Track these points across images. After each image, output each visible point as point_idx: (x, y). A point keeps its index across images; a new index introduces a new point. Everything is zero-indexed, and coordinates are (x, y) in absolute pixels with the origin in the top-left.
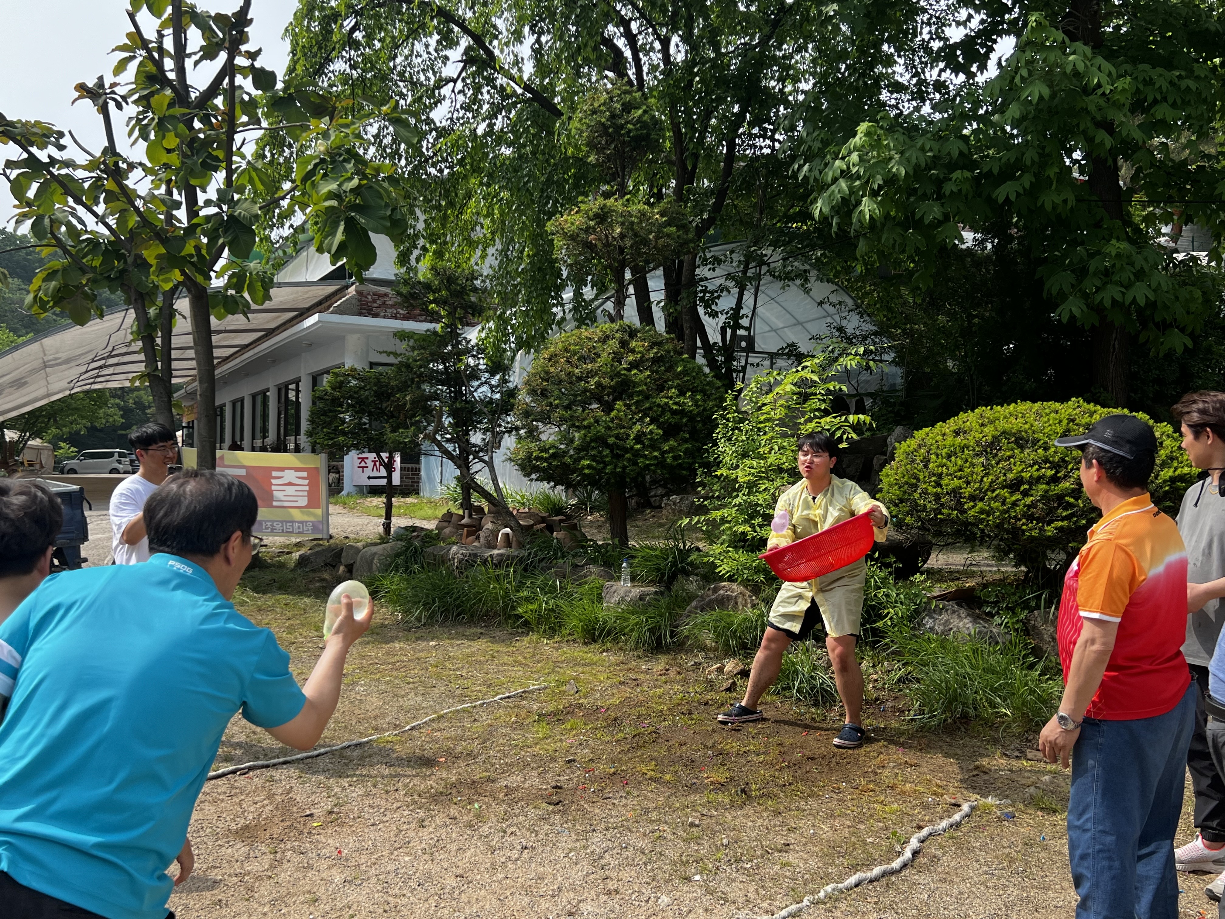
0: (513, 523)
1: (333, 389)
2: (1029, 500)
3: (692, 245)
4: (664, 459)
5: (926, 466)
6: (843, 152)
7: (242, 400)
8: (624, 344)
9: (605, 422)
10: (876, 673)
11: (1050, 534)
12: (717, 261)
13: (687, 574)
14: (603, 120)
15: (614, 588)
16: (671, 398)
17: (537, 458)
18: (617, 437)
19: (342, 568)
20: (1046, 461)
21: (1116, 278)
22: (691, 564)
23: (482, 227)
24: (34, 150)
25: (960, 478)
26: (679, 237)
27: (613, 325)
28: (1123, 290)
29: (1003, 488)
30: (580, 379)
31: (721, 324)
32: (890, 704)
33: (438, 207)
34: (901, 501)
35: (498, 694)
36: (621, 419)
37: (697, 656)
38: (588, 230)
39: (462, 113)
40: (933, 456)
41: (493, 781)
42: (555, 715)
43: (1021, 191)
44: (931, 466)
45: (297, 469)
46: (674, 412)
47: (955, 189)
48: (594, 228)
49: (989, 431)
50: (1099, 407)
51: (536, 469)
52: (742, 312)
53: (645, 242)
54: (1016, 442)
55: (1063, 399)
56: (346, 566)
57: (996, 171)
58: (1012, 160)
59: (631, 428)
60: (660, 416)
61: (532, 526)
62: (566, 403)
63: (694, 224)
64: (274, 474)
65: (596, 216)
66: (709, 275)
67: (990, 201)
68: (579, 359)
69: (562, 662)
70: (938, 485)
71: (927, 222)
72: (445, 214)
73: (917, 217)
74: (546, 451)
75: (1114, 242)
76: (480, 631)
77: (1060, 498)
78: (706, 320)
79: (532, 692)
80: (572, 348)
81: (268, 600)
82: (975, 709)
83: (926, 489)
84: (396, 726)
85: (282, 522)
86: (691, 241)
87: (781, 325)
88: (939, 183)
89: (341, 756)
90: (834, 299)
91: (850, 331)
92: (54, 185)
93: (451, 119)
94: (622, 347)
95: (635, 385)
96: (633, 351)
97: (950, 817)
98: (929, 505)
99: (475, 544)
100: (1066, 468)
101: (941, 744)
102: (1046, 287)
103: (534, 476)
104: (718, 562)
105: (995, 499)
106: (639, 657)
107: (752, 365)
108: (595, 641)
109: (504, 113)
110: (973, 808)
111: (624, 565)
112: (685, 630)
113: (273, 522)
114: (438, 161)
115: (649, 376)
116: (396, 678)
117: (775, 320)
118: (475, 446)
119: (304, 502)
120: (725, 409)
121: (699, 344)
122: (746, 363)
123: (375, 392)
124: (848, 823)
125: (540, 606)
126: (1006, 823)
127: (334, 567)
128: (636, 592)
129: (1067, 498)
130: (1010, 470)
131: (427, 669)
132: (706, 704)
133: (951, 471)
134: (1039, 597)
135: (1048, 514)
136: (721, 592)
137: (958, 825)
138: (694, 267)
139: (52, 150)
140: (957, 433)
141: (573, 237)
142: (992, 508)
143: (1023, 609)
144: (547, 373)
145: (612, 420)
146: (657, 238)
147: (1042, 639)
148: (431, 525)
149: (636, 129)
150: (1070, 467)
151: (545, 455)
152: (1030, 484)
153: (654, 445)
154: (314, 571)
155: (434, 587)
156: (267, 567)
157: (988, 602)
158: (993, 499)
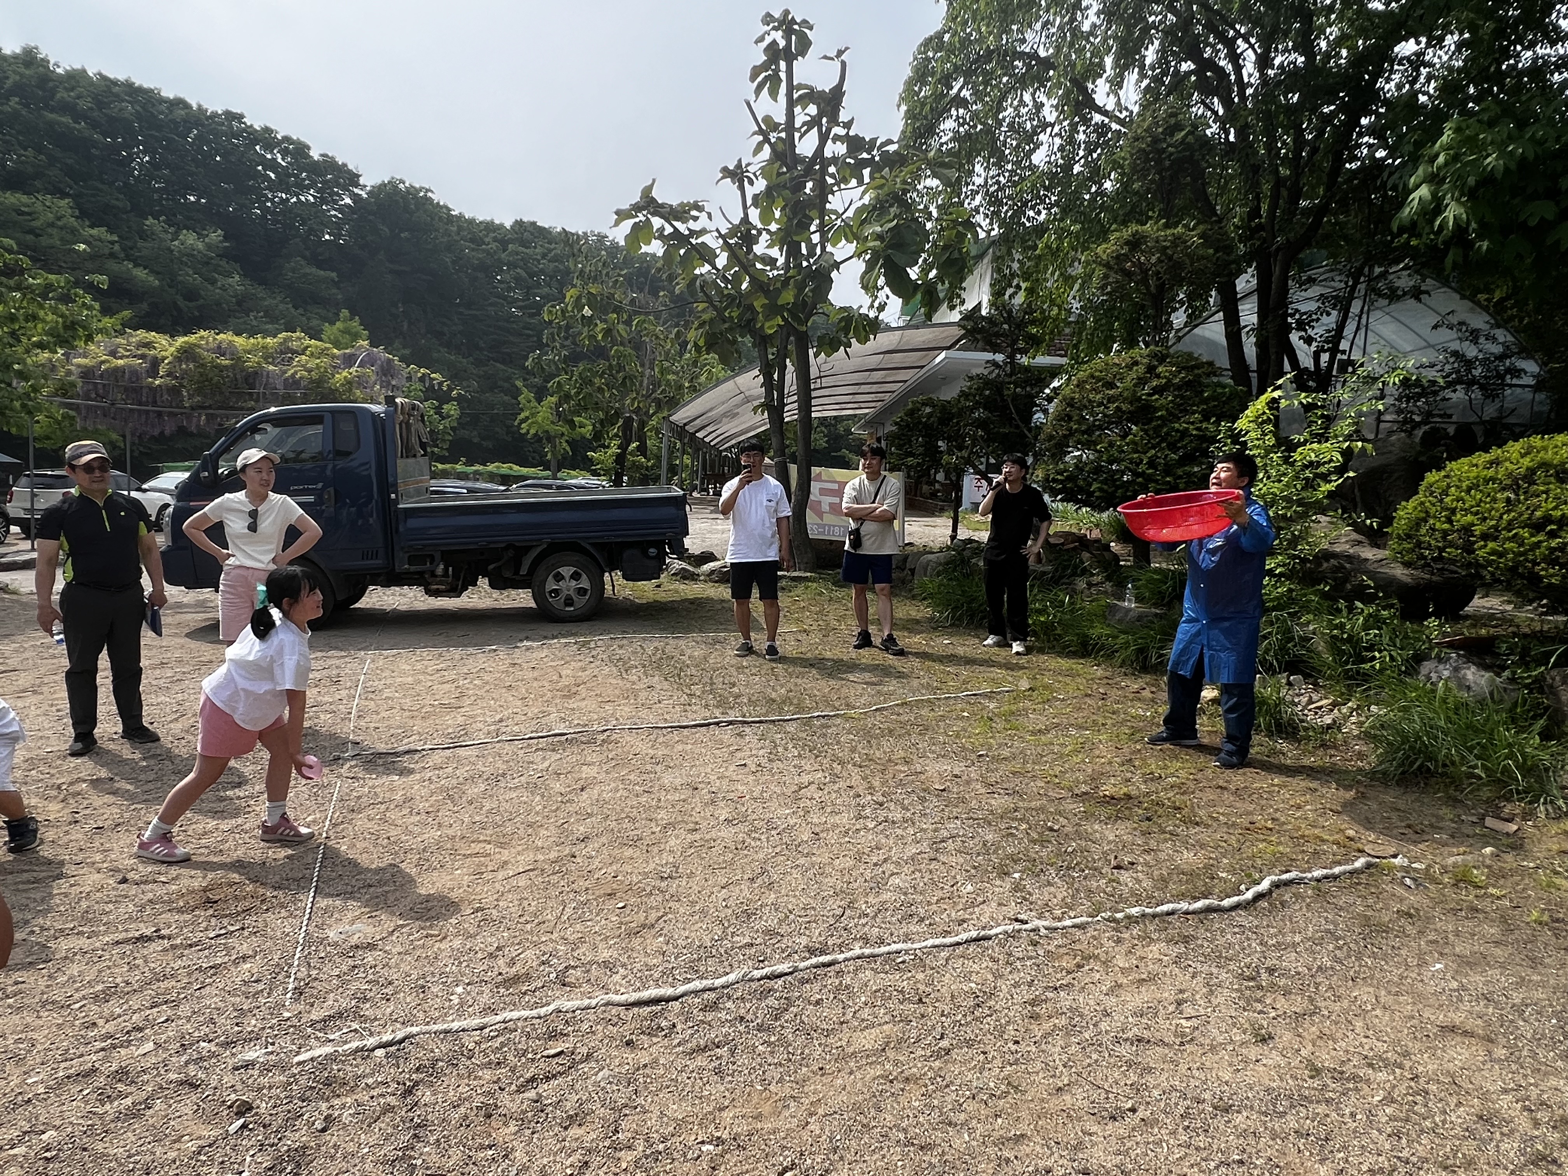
2: (1555, 543)
5: (1442, 500)
8: (1151, 369)
15: (1117, 607)
29: (1525, 527)
31: (1314, 348)
34: (1408, 536)
44: (1447, 499)
48: (1127, 255)
49: (1526, 462)
52: (1342, 334)
60: (1178, 441)
78: (1298, 344)
83: (1435, 524)
87: (1410, 348)
94: (1148, 372)
95: (1157, 409)
96: (1158, 376)
98: (1434, 543)
105: (1511, 539)
106: (1124, 674)
108: (1088, 655)
110: (1369, 866)
117: (1402, 343)
125: (1048, 618)
130: (1540, 507)
133: (1467, 505)
137: (1335, 877)
138: (1287, 290)
139: (689, 223)
142: (1505, 549)
143: (1538, 664)
147: (1559, 700)
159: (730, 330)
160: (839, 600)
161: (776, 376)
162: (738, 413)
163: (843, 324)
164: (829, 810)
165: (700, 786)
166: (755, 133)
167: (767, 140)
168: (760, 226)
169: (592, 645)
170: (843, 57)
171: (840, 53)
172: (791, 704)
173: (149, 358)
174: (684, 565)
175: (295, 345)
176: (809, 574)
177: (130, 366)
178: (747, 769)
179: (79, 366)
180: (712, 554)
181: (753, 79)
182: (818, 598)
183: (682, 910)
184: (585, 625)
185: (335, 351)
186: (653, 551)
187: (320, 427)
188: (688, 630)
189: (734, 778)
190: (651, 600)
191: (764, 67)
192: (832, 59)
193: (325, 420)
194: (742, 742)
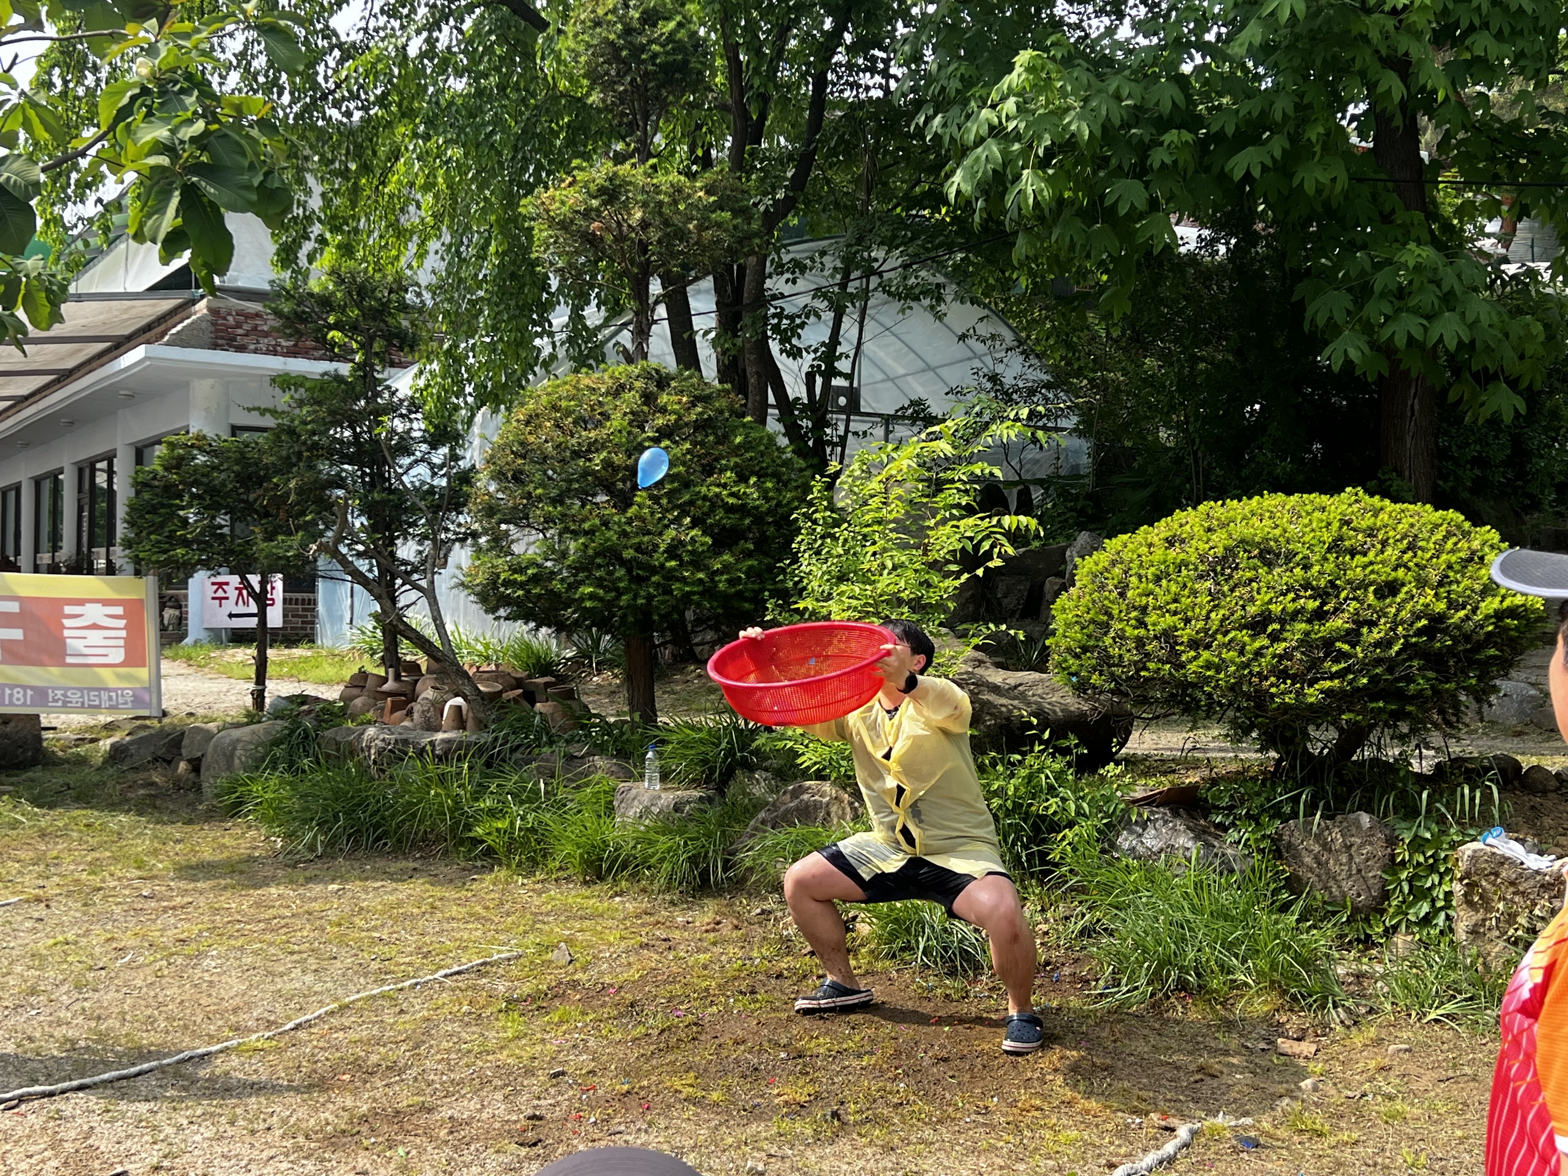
0: (467, 690)
1: (166, 469)
2: (1280, 647)
3: (757, 241)
4: (715, 584)
5: (1122, 595)
6: (994, 96)
7: (17, 488)
8: (648, 398)
9: (619, 524)
10: (1046, 921)
11: (1312, 700)
12: (799, 267)
13: (751, 768)
14: (612, 37)
15: (634, 792)
16: (724, 486)
17: (507, 583)
18: (638, 548)
19: (182, 766)
20: (1307, 586)
21: (1413, 302)
22: (757, 752)
23: (419, 207)
25: (1175, 613)
26: (735, 227)
27: (630, 368)
28: (1425, 322)
29: (1241, 628)
30: (577, 454)
31: (806, 368)
32: (1067, 971)
33: (344, 174)
34: (1085, 649)
35: (441, 967)
36: (643, 520)
37: (766, 899)
38: (588, 214)
39: (383, 19)
40: (1134, 579)
41: (430, 1111)
42: (534, 1000)
43: (1269, 162)
44: (1130, 594)
45: (106, 602)
46: (730, 509)
47: (1168, 160)
48: (597, 210)
49: (1220, 539)
50: (1387, 502)
51: (506, 601)
52: (840, 349)
53: (682, 235)
54: (1261, 556)
55: (1333, 488)
56: (189, 761)
57: (1230, 130)
58: (1255, 114)
59: (661, 534)
60: (708, 515)
61: (500, 692)
62: (554, 493)
63: (762, 208)
64: (68, 610)
65: (602, 191)
66: (787, 289)
67: (1223, 177)
68: (575, 423)
69: (548, 914)
70: (1142, 624)
71: (1123, 210)
72: (355, 183)
73: (1108, 202)
74: (521, 570)
75: (1412, 245)
76: (412, 865)
77: (1328, 643)
78: (782, 361)
79: (497, 963)
80: (564, 404)
81: (57, 818)
82: (1198, 975)
83: (1122, 630)
84: (270, 1024)
85: (81, 690)
86: (756, 234)
87: (901, 371)
88: (1143, 149)
89: (178, 1075)
90: (984, 330)
91: (1008, 381)
93: (365, 30)
94: (644, 404)
96: (663, 410)
97: (1158, 1149)
98: (1127, 656)
99: (406, 723)
100: (1337, 597)
101: (1145, 1032)
102: (1308, 315)
103: (502, 612)
104: (800, 748)
105: (1228, 646)
106: (672, 903)
107: (856, 434)
108: (601, 878)
109: (452, 22)
110: (1194, 1133)
111: (650, 755)
112: (746, 858)
113: (67, 689)
114: (343, 99)
115: (689, 451)
116: (271, 944)
117: (890, 362)
118: (405, 563)
119: (118, 656)
120: (811, 504)
121: (771, 400)
122: (847, 431)
123: (238, 474)
124: (1000, 1161)
125: (512, 824)
126: (1245, 1155)
127: (169, 762)
128: (668, 798)
129: (1338, 644)
130: (1252, 600)
131: (323, 930)
132: (779, 976)
133: (1161, 601)
134: (1296, 799)
135: (1309, 670)
136: (805, 797)
137: (1171, 1160)
138: (762, 277)
140: (1170, 542)
141: (564, 225)
142: (1223, 661)
143: (1272, 818)
144: (522, 444)
145: (630, 522)
146: (701, 228)
147: (1302, 864)
148: (332, 693)
149: (667, 53)
150: (1343, 595)
151: (519, 578)
152: (1282, 622)
153: (697, 563)
154: (135, 769)
155: (338, 794)
156: (55, 764)
157: (1218, 808)
158: (1225, 645)
182: (14, 831)
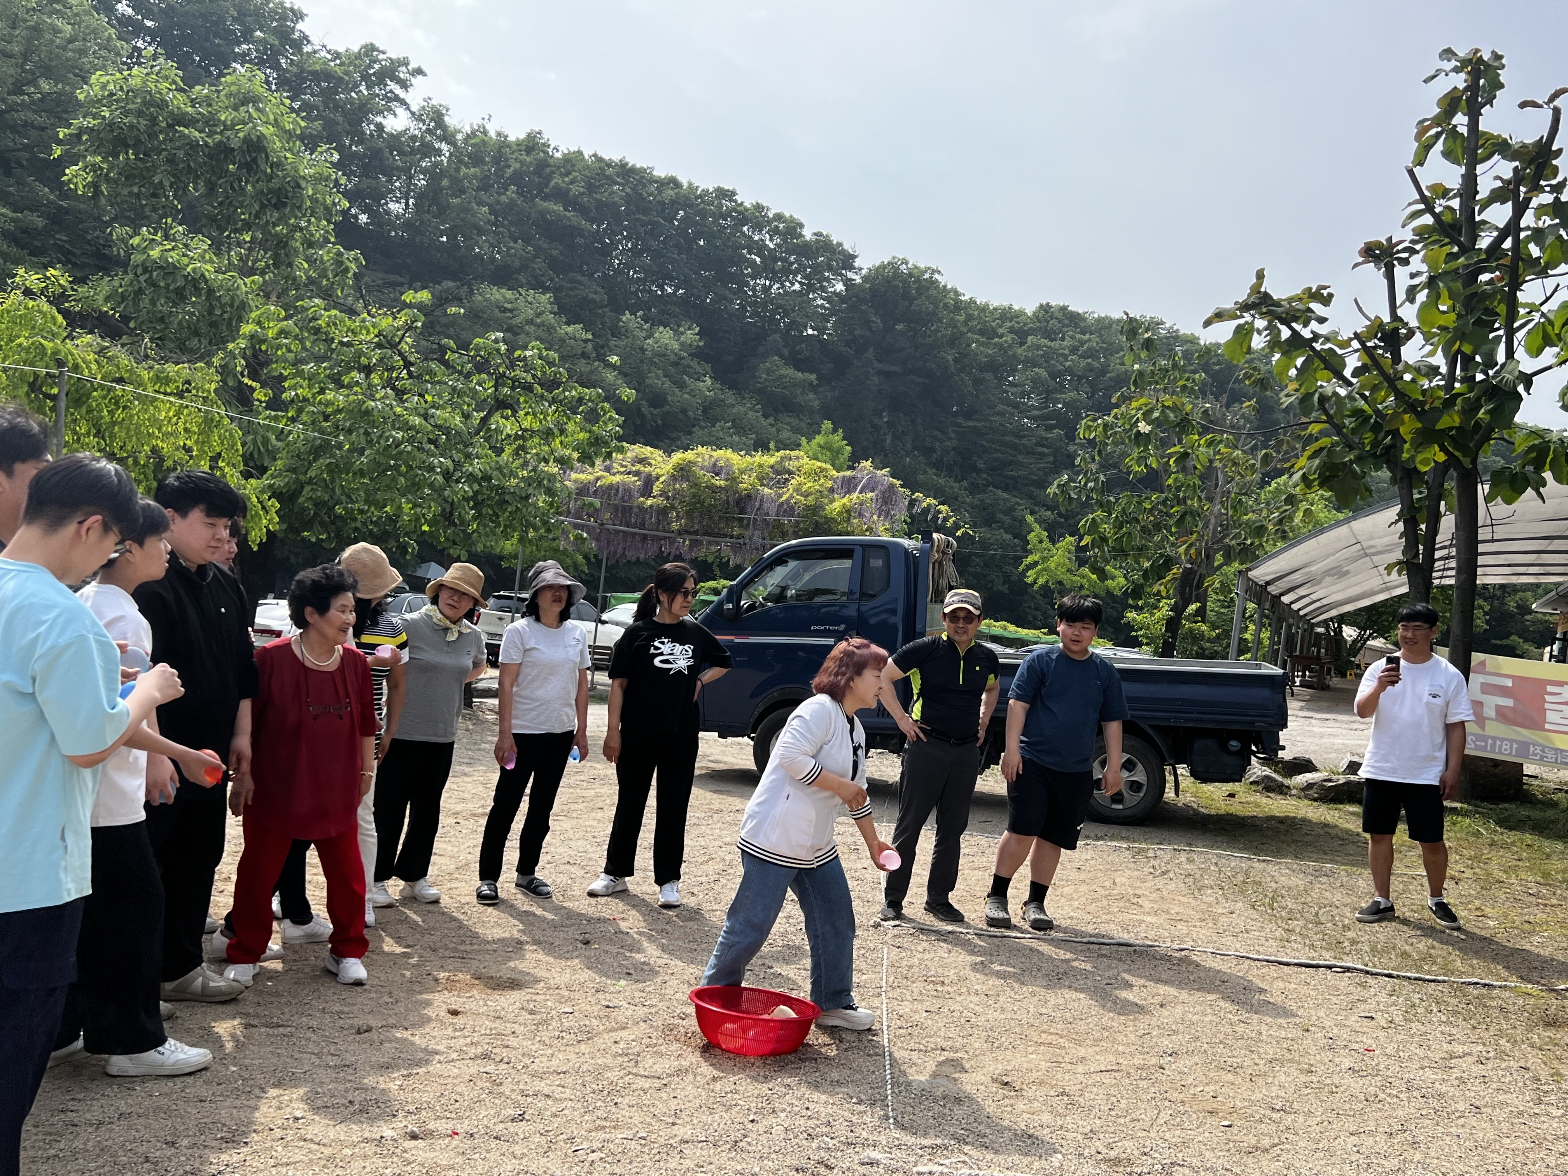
24: (1297, 326)
64: (1550, 689)
81: (1511, 837)
85: (1554, 749)
92: (1317, 362)
113: (1544, 747)
139: (1314, 325)
159: (1359, 460)
160: (1506, 846)
161: (1423, 527)
162: (1347, 572)
163: (1534, 455)
164: (1495, 1086)
165: (1313, 1029)
166: (1416, 202)
167: (1430, 209)
168: (1414, 323)
169: (1151, 854)
170: (1557, 103)
171: (1552, 99)
172: (1434, 963)
173: (643, 475)
174: (1268, 772)
175: (791, 465)
176: (1458, 805)
177: (624, 483)
178: (1373, 1023)
179: (576, 481)
180: (1309, 762)
181: (1418, 137)
182: (1472, 839)
183: (1302, 1144)
184: (1136, 831)
185: (834, 472)
186: (1234, 744)
187: (850, 561)
188: (1278, 853)
189: (1358, 1029)
190: (1222, 812)
191: (1437, 121)
192: (1541, 106)
193: (855, 555)
194: (1365, 994)
